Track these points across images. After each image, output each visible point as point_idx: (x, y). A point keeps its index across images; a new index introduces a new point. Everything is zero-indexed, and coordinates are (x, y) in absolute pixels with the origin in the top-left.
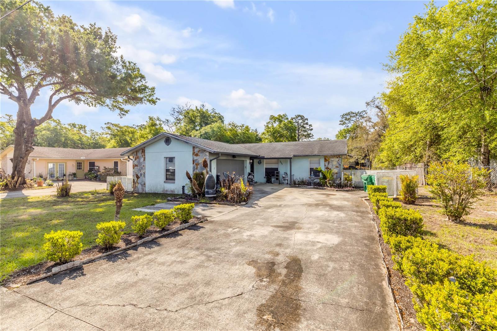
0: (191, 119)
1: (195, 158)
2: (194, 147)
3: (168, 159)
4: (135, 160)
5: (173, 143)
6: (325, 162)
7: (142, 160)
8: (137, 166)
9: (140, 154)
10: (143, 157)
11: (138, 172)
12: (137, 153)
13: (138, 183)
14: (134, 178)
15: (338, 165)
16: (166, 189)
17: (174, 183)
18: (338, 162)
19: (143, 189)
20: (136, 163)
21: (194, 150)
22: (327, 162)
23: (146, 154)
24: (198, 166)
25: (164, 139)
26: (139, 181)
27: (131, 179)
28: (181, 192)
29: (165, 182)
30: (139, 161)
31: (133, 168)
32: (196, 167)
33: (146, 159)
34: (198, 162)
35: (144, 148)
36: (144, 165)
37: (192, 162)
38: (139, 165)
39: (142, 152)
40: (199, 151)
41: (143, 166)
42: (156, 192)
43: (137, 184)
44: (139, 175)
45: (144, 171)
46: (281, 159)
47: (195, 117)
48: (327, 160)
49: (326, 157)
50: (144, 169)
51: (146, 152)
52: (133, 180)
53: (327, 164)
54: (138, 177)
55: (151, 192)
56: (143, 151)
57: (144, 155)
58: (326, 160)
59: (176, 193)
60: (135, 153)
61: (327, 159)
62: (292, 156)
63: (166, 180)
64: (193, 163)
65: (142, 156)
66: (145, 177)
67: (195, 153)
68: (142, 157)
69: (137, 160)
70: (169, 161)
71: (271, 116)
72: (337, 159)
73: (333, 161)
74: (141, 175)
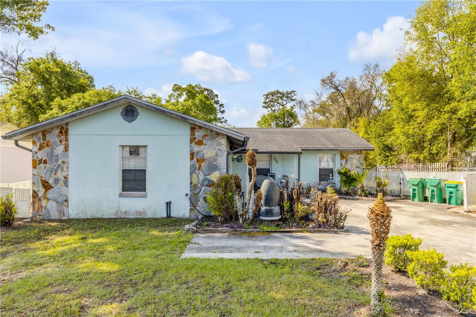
0: (44, 77)
1: (196, 148)
2: (193, 129)
3: (127, 149)
4: (40, 149)
5: (143, 118)
6: (341, 159)
7: (60, 149)
8: (45, 162)
9: (53, 137)
10: (63, 143)
11: (48, 176)
12: (44, 135)
13: (48, 200)
14: (36, 189)
15: (359, 165)
16: (124, 210)
17: (145, 196)
18: (359, 160)
19: (61, 212)
20: (41, 155)
21: (192, 134)
22: (345, 160)
23: (70, 137)
24: (203, 164)
25: (121, 109)
26: (51, 194)
27: (29, 190)
28: (164, 215)
29: (121, 195)
30: (52, 153)
31: (34, 167)
32: (197, 166)
33: (70, 148)
34: (203, 157)
35: (67, 124)
36: (65, 160)
37: (189, 156)
38: (51, 160)
39: (61, 132)
40: (204, 137)
41: (64, 162)
42: (99, 216)
43: (44, 202)
44: (51, 182)
45: (65, 174)
46: (275, 155)
47: (51, 73)
48: (344, 157)
49: (343, 152)
50: (65, 169)
51: (70, 132)
52: (34, 192)
53: (344, 163)
54: (47, 186)
55: (83, 217)
56: (64, 131)
57: (67, 140)
58: (342, 157)
59: (149, 215)
60: (40, 135)
61: (344, 155)
62: (300, 150)
63: (123, 190)
64: (192, 158)
65: (61, 141)
66: (67, 186)
67: (195, 138)
68: (59, 143)
69: (47, 149)
70: (131, 153)
71: (175, 85)
72: (358, 156)
73: (352, 158)
74: (57, 181)
